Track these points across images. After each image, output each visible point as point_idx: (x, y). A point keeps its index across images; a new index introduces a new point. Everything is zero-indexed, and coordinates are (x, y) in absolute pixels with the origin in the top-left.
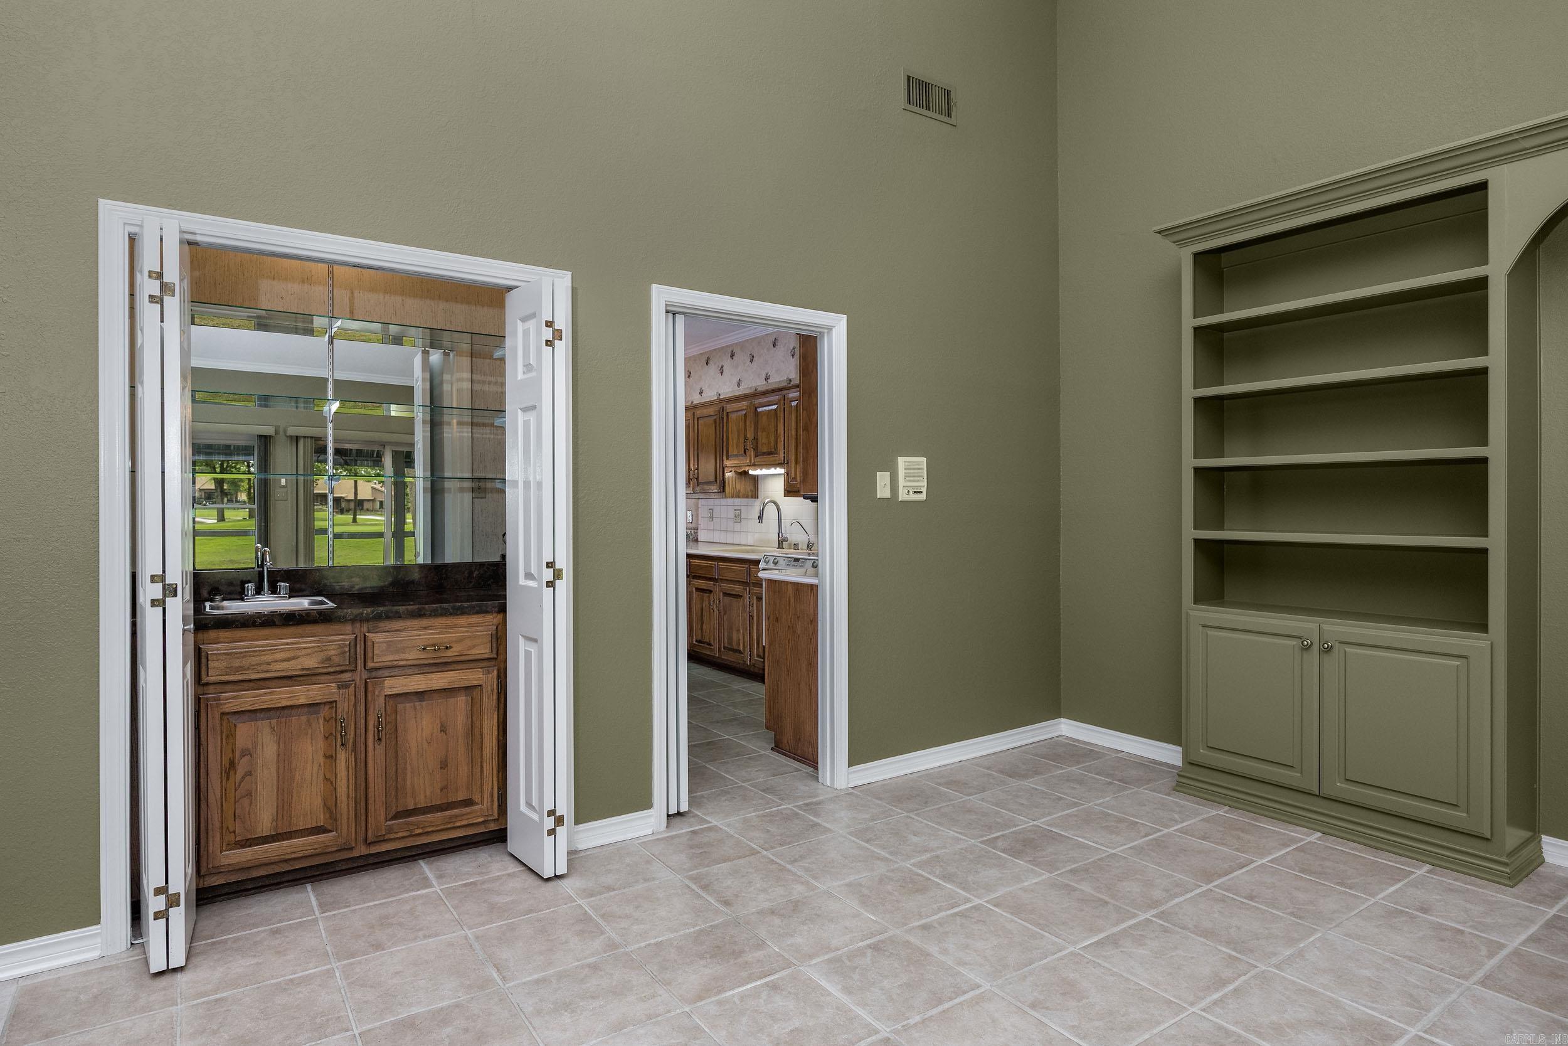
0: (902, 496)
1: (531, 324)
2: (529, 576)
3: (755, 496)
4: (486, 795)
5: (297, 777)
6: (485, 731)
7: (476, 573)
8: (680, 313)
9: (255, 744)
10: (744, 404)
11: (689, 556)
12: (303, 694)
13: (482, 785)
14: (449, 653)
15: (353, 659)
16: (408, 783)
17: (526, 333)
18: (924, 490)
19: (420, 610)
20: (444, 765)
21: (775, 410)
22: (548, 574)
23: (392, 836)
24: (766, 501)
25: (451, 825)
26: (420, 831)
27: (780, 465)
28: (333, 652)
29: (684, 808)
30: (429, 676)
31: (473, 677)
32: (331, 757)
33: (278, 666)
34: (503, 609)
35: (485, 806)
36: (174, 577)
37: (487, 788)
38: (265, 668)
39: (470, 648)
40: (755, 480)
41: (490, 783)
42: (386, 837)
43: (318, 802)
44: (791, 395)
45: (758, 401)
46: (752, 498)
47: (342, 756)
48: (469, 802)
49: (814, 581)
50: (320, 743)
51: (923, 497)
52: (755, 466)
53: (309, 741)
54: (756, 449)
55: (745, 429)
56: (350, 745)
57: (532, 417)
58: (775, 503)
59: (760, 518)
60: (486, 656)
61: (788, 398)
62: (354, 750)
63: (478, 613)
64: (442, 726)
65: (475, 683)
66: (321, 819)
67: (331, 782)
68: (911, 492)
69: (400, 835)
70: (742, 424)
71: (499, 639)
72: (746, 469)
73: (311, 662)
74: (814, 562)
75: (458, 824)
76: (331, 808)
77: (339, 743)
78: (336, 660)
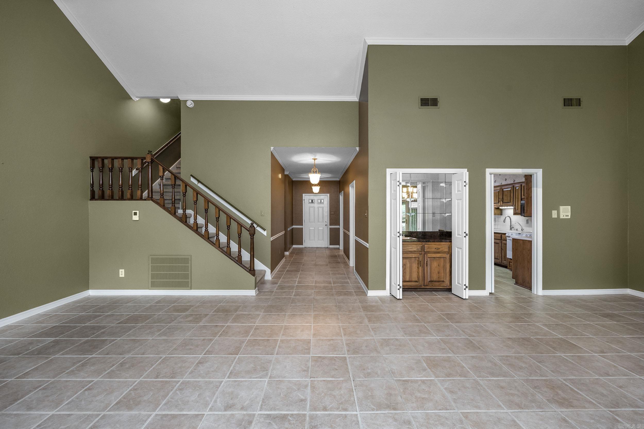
0: (562, 217)
1: (460, 182)
2: (459, 235)
3: (501, 214)
4: (447, 280)
5: (413, 271)
6: (447, 267)
7: (438, 234)
8: (492, 174)
9: (406, 264)
10: (498, 188)
11: (495, 233)
12: (414, 255)
13: (446, 278)
14: (440, 250)
15: (422, 249)
16: (432, 275)
17: (458, 184)
18: (570, 215)
19: (434, 241)
20: (439, 273)
21: (510, 190)
22: (465, 235)
23: (429, 285)
24: (506, 216)
25: (440, 285)
26: (434, 285)
27: (512, 206)
28: (419, 248)
29: (493, 292)
30: (436, 254)
31: (444, 255)
32: (418, 268)
33: (409, 250)
34: (451, 242)
35: (447, 282)
36: (401, 232)
37: (447, 279)
38: (408, 250)
39: (444, 249)
40: (501, 210)
41: (448, 278)
42: (428, 285)
43: (416, 276)
44: (516, 186)
45: (503, 187)
46: (500, 215)
47: (420, 268)
48: (443, 281)
49: (530, 239)
50: (417, 265)
51: (569, 217)
52: (502, 206)
53: (415, 264)
54: (503, 201)
55: (499, 196)
56: (422, 266)
57: (460, 201)
58: (509, 217)
59: (504, 221)
60: (447, 251)
61: (515, 187)
62: (422, 267)
63: (445, 242)
64: (438, 265)
65: (445, 257)
66: (417, 279)
67: (418, 272)
68: (565, 216)
69: (430, 285)
70: (498, 194)
71: (450, 248)
72: (499, 207)
73: (415, 249)
74: (530, 235)
75: (441, 285)
76: (418, 277)
77: (420, 266)
78: (419, 249)
